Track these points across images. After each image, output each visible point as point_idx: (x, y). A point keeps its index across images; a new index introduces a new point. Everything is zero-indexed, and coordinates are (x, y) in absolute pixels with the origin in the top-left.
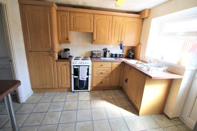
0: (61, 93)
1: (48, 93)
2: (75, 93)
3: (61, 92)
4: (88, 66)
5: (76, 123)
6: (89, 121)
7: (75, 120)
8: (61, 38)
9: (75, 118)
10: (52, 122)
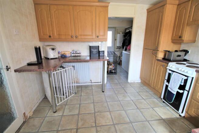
0: (153, 94)
1: (146, 87)
2: (163, 103)
3: (155, 94)
4: (188, 77)
5: (124, 110)
6: (129, 119)
7: (126, 109)
8: (175, 36)
9: (128, 109)
10: (120, 98)
